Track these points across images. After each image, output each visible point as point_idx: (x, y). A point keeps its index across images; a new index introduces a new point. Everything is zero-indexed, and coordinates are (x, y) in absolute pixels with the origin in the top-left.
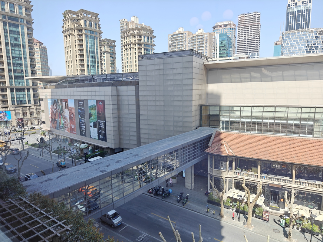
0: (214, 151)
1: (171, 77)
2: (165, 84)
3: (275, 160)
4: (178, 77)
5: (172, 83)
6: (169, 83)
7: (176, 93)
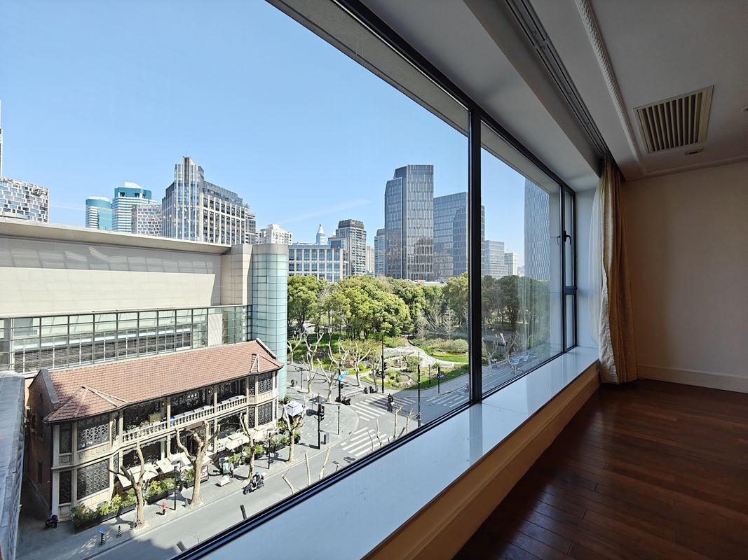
0: (77, 411)
3: (188, 388)
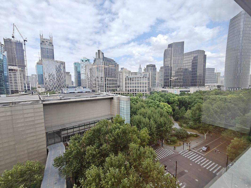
1: (22, 121)
2: (14, 127)
4: (29, 119)
5: (23, 125)
6: (19, 125)
7: (28, 132)
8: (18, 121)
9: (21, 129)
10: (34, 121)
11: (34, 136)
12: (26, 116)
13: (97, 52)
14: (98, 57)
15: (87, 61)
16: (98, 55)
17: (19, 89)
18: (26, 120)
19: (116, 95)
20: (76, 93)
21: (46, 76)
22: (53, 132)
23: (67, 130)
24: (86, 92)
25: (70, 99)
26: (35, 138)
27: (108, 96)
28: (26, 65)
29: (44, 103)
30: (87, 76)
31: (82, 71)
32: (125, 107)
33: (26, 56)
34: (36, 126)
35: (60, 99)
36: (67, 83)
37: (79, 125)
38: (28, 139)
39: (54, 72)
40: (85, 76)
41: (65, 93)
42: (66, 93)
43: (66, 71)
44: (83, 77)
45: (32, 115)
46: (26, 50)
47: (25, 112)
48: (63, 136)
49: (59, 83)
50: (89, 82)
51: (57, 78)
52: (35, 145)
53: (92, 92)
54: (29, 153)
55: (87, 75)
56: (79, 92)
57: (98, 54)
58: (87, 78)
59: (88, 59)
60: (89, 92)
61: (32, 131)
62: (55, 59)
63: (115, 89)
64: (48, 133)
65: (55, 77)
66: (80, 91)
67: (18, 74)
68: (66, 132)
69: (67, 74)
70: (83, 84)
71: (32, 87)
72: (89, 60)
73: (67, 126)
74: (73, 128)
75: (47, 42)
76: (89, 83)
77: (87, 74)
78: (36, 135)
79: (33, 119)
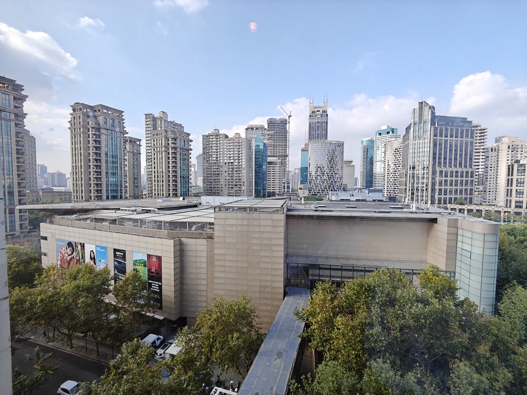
1: (258, 235)
2: (249, 242)
4: (266, 236)
5: (258, 242)
6: (254, 242)
7: (263, 254)
8: (254, 235)
9: (255, 248)
10: (271, 239)
11: (269, 263)
12: (262, 229)
13: (417, 107)
14: (417, 120)
15: (389, 132)
16: (417, 115)
17: (277, 191)
18: (262, 236)
19: (450, 214)
20: (353, 201)
21: (312, 170)
22: (296, 265)
23: (320, 269)
24: (374, 201)
25: (332, 211)
26: (269, 266)
27: (423, 213)
28: (289, 154)
29: (290, 213)
30: (387, 166)
31: (378, 155)
32: (478, 251)
33: (289, 140)
34: (274, 248)
35: (315, 210)
36: (345, 181)
37: (342, 266)
38: (262, 266)
39: (324, 163)
40: (383, 166)
41: (333, 199)
42: (334, 201)
43: (345, 159)
44: (378, 168)
45: (269, 229)
46: (290, 132)
47: (262, 223)
48: (312, 278)
49: (331, 181)
50: (391, 180)
51: (327, 173)
52: (269, 278)
53: (387, 202)
54: (261, 287)
55: (387, 164)
56: (358, 199)
57: (417, 112)
58: (387, 170)
59: (393, 129)
60: (382, 201)
61: (267, 254)
62: (329, 139)
63: (466, 199)
64: (291, 265)
65: (324, 171)
66: (361, 198)
67: (277, 168)
68: (317, 272)
69: (348, 165)
70: (378, 183)
71: (292, 188)
72: (397, 129)
73: (321, 262)
74: (341, 270)
75: (319, 111)
76: (391, 182)
77: (387, 162)
78: (272, 263)
79: (270, 236)
